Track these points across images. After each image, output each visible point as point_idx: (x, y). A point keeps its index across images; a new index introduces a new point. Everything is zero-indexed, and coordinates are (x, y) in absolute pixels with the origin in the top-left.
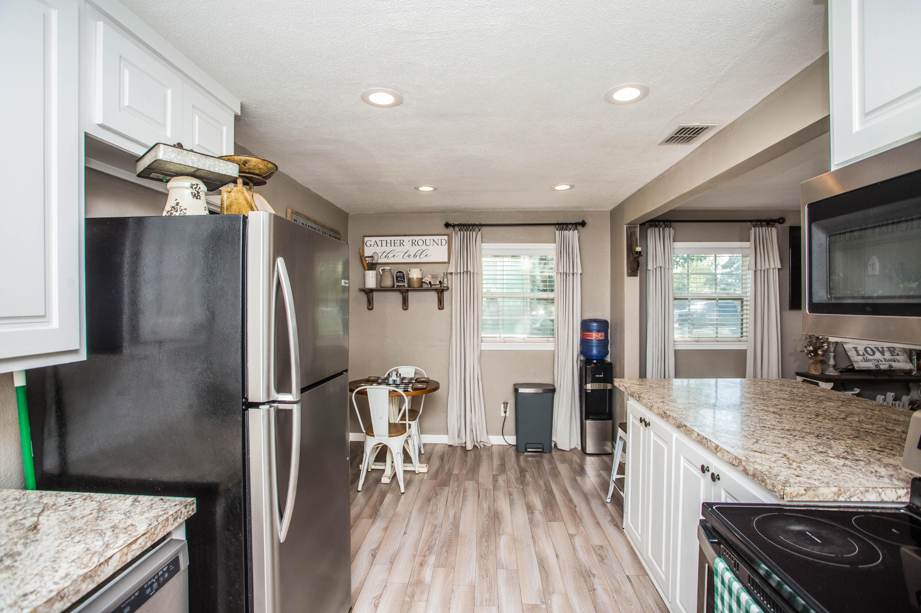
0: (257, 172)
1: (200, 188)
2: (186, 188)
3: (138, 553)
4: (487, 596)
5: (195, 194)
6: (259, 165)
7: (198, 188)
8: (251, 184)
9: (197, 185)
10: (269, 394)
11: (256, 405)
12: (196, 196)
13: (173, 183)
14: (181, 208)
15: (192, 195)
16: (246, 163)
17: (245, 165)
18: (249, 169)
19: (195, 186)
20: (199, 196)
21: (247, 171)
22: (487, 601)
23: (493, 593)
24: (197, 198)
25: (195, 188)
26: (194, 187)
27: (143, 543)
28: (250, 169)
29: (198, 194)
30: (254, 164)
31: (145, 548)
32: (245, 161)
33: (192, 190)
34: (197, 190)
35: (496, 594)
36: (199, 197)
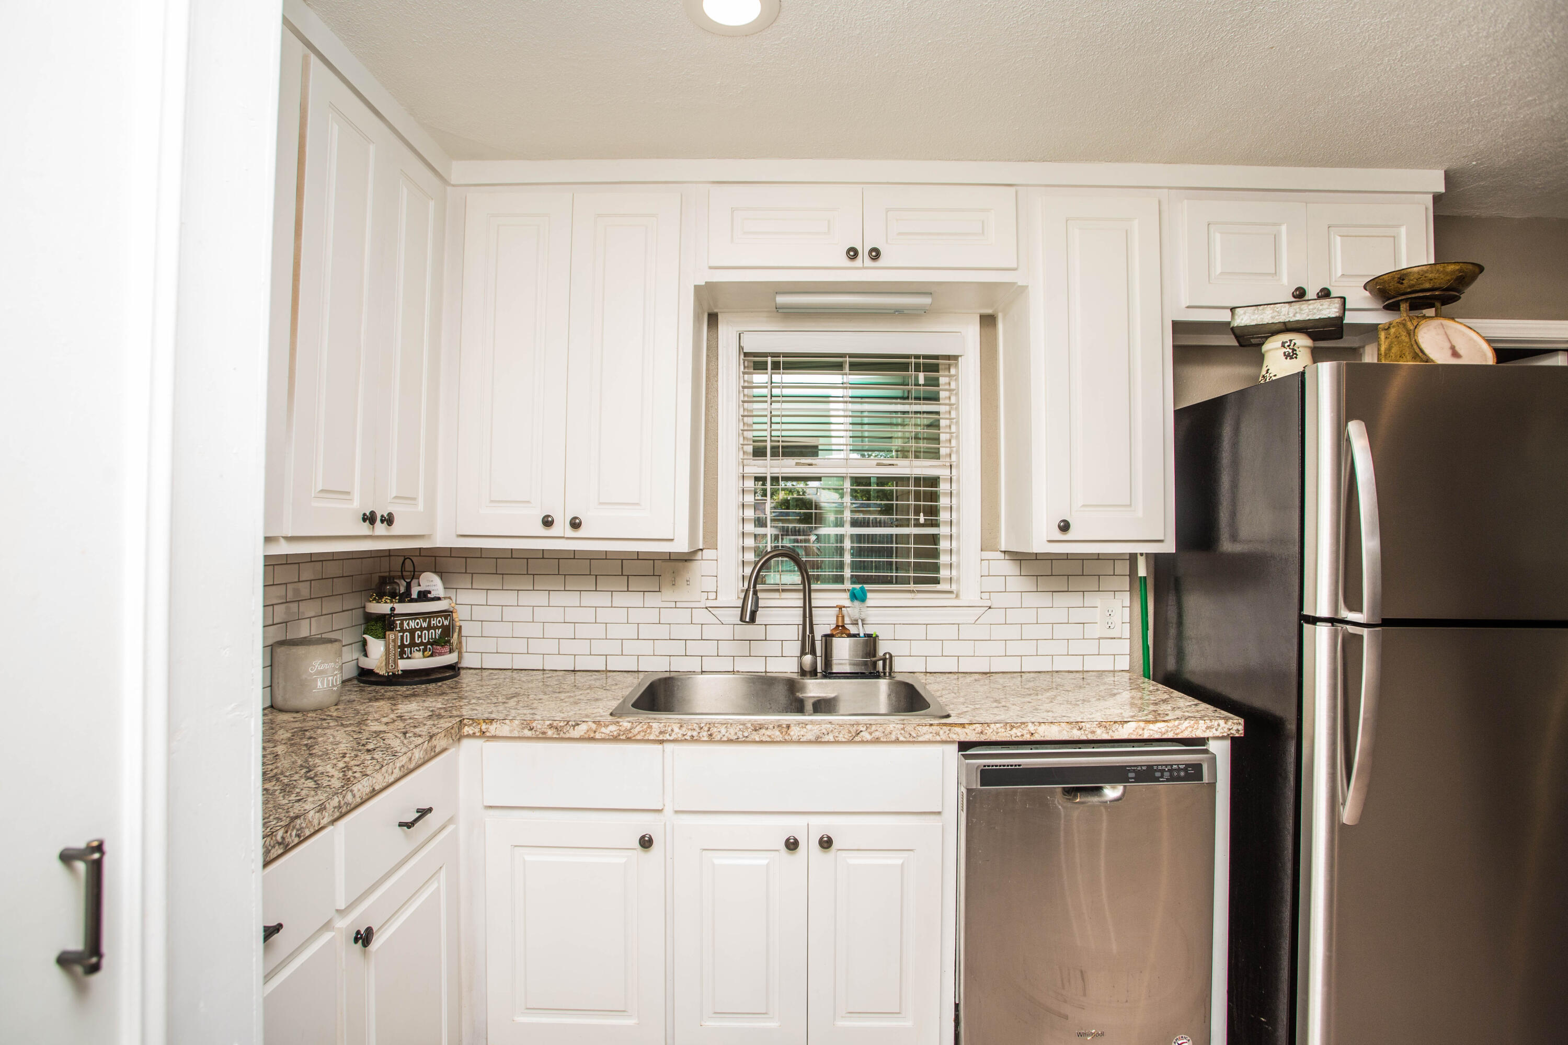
0: (1427, 286)
1: (1295, 344)
2: (1277, 349)
3: (1157, 736)
5: (1289, 353)
6: (1427, 275)
7: (1292, 344)
8: (1438, 304)
9: (1291, 341)
10: (1336, 608)
11: (1314, 620)
12: (1290, 356)
13: (1271, 344)
14: (1271, 375)
15: (1285, 355)
16: (1403, 280)
17: (1402, 284)
18: (1410, 287)
19: (1288, 344)
20: (1296, 354)
21: (1409, 290)
24: (1291, 358)
25: (1289, 346)
26: (1286, 345)
27: (1163, 730)
28: (1413, 286)
29: (1292, 352)
30: (1416, 276)
31: (1165, 736)
32: (1400, 278)
33: (1285, 350)
34: (1291, 347)
36: (1295, 356)
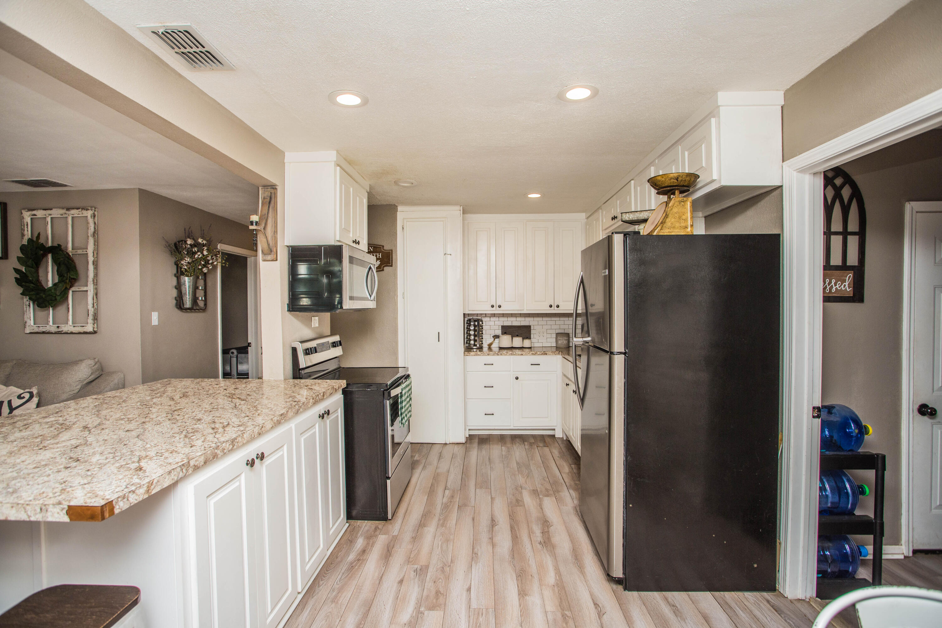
4: (481, 619)
22: (481, 614)
23: (475, 623)
35: (471, 621)
